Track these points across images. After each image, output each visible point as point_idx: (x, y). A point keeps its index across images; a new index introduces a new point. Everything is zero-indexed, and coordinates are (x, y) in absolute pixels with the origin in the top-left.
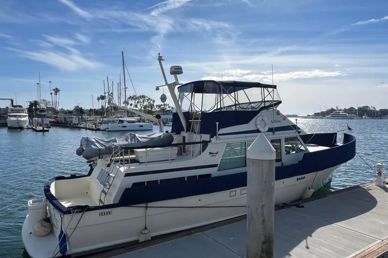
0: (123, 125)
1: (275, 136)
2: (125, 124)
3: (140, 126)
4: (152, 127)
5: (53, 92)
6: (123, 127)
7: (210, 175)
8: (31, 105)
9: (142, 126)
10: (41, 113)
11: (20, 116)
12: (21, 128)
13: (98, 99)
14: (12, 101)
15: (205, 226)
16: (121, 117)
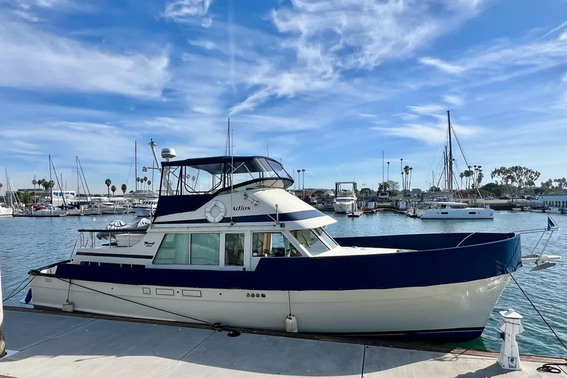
0: (444, 210)
1: (231, 229)
2: (447, 209)
3: (470, 213)
4: (491, 214)
5: (403, 171)
6: (442, 213)
7: (144, 266)
8: (381, 187)
9: (475, 213)
10: (382, 197)
11: (345, 200)
12: (344, 213)
13: (462, 176)
14: (355, 185)
15: (113, 316)
16: (445, 200)
